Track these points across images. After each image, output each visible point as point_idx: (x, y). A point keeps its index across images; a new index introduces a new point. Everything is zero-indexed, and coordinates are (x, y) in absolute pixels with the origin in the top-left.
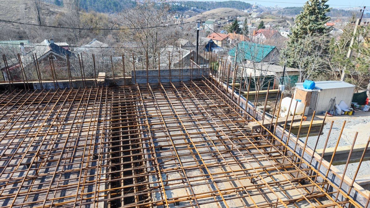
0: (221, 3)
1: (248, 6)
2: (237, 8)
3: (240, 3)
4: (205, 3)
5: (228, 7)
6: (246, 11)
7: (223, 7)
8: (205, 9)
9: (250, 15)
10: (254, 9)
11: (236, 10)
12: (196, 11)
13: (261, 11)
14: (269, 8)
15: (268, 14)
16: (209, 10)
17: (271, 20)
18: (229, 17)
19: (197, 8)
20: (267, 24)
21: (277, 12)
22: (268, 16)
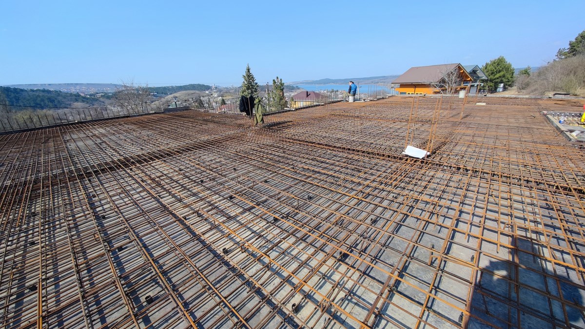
0: (181, 87)
1: (208, 88)
2: (198, 90)
3: (199, 85)
4: (165, 88)
5: (189, 90)
6: (207, 92)
7: (184, 90)
8: (166, 94)
9: (212, 95)
10: (214, 89)
11: (197, 92)
12: (157, 96)
13: (220, 91)
14: (227, 88)
15: (227, 92)
16: (171, 94)
17: (230, 97)
18: (192, 99)
19: (157, 93)
20: (228, 101)
21: (234, 90)
22: (227, 94)
